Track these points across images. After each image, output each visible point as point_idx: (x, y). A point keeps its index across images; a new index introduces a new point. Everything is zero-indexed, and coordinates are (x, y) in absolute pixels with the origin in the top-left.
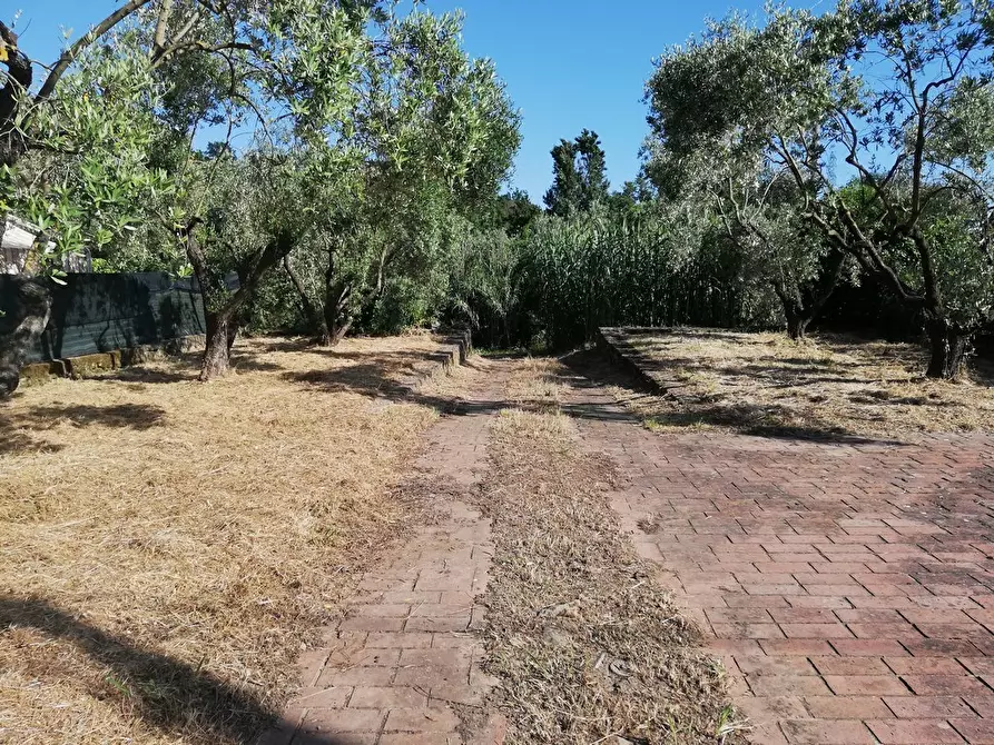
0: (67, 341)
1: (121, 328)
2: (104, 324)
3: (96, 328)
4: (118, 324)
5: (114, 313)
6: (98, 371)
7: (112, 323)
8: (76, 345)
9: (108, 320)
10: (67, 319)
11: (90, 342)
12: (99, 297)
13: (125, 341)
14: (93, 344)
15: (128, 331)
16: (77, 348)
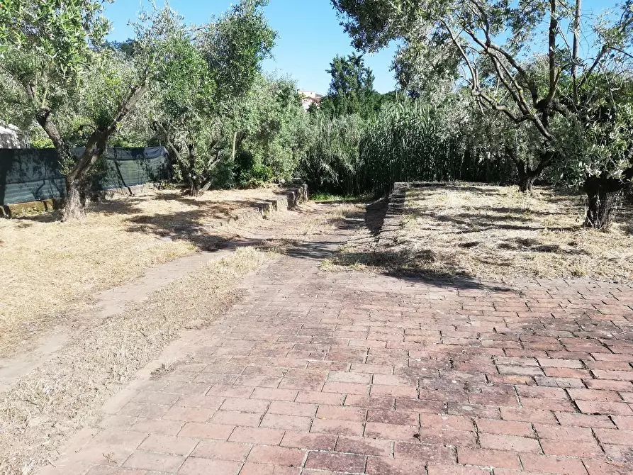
0: (8, 193)
1: (55, 185)
2: (42, 182)
3: (34, 185)
4: (53, 182)
5: (49, 174)
6: (33, 213)
7: (47, 181)
8: (17, 195)
9: (44, 179)
10: (8, 178)
11: (27, 194)
12: (35, 164)
13: (58, 193)
14: (32, 195)
15: (61, 186)
16: (18, 198)
